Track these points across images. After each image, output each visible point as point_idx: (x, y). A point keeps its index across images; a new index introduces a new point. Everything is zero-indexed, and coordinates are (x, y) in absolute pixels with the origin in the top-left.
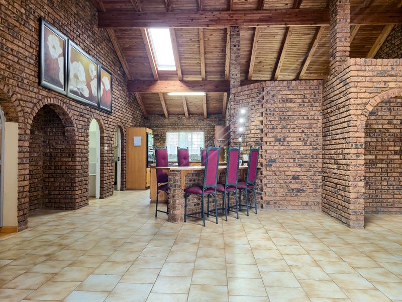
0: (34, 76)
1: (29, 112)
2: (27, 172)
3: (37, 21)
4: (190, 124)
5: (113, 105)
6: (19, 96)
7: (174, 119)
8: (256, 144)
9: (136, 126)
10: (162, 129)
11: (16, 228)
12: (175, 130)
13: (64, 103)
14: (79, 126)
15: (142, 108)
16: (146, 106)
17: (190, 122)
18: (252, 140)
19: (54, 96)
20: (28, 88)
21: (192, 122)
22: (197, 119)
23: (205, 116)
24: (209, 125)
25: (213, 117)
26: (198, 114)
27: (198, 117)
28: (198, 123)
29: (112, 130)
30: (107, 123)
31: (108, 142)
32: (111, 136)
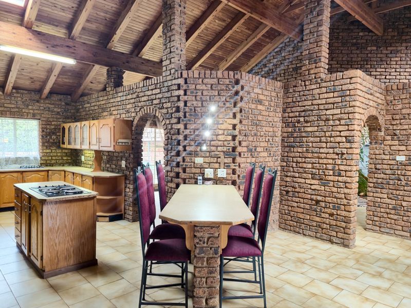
4: (13, 106)
8: (226, 155)
17: (13, 102)
18: (219, 149)
21: (17, 103)
22: (26, 98)
23: (44, 96)
24: (49, 111)
25: (55, 98)
26: (29, 91)
27: (29, 95)
28: (28, 106)
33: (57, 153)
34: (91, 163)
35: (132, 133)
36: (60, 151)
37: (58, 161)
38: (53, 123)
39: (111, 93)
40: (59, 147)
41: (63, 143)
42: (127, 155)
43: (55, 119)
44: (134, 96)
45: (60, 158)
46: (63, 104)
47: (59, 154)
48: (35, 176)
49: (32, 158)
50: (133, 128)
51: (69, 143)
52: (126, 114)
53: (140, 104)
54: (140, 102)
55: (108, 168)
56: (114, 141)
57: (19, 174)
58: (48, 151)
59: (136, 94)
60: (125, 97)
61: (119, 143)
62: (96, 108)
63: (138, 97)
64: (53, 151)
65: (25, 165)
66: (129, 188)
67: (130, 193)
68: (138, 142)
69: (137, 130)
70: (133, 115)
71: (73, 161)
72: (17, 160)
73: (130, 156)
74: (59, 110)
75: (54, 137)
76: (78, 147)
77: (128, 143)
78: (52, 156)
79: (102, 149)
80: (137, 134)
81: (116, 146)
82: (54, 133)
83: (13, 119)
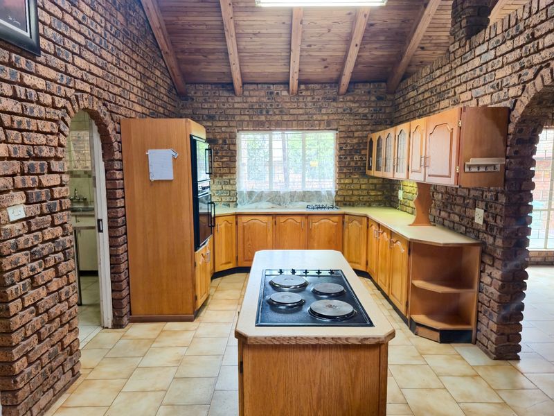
4: (301, 111)
7: (257, 96)
9: (154, 114)
10: (225, 124)
12: (259, 126)
15: (171, 61)
16: (180, 56)
17: (301, 105)
21: (306, 105)
22: (318, 97)
23: (343, 89)
24: (350, 114)
25: (361, 89)
26: (323, 83)
27: (322, 92)
28: (321, 108)
29: (47, 127)
30: (14, 97)
31: (29, 181)
32: (46, 152)
33: (361, 184)
34: (412, 204)
35: (505, 140)
36: (365, 181)
37: (361, 197)
38: (356, 134)
39: (459, 53)
40: (364, 174)
41: (370, 168)
42: (489, 195)
43: (359, 128)
44: (521, 40)
45: (365, 192)
46: (373, 98)
47: (363, 187)
48: (325, 223)
49: (324, 193)
50: (511, 128)
51: (378, 169)
52: (492, 94)
53: (537, 59)
54: (538, 51)
55: (444, 219)
56: (458, 164)
57: (304, 217)
58: (347, 181)
59: (528, 32)
60: (493, 52)
61: (470, 167)
62: (427, 95)
63: (533, 38)
64: (355, 181)
65: (314, 203)
66: (490, 275)
67: (492, 289)
68: (521, 163)
69: (521, 131)
70: (513, 92)
71: (386, 198)
72: (305, 196)
73: (497, 199)
74: (367, 111)
75: (357, 157)
76: (389, 175)
77: (494, 166)
78: (352, 190)
79: (430, 180)
80: (520, 141)
81: (462, 175)
82: (357, 152)
83: (300, 132)
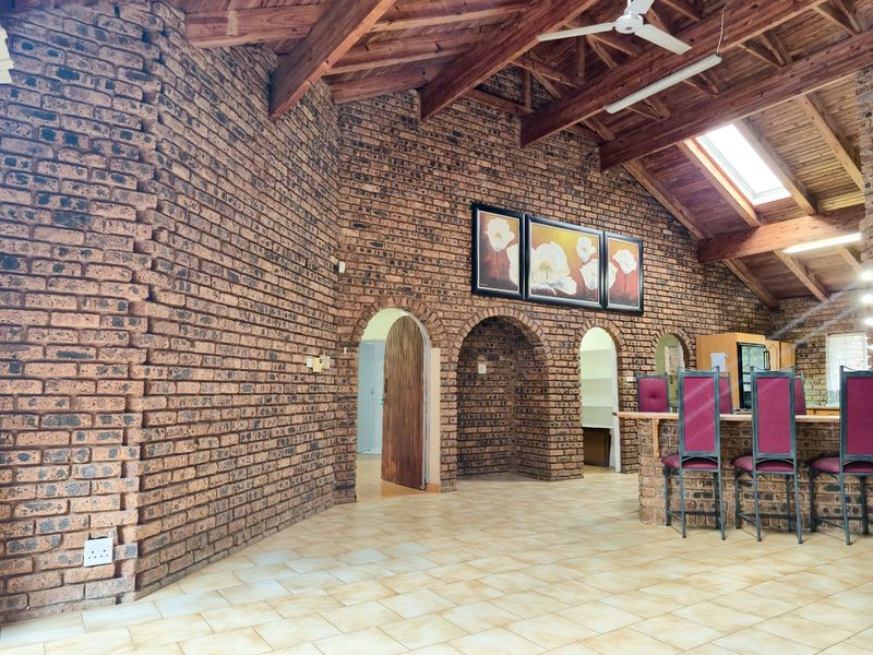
0: (465, 284)
1: (456, 332)
2: (454, 412)
3: (470, 209)
5: (646, 297)
6: (440, 314)
11: (437, 487)
13: (521, 311)
14: (553, 344)
16: (765, 281)
19: (501, 304)
20: (454, 302)
29: (646, 344)
30: (632, 333)
31: (635, 367)
32: (644, 355)
